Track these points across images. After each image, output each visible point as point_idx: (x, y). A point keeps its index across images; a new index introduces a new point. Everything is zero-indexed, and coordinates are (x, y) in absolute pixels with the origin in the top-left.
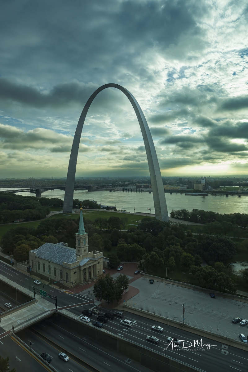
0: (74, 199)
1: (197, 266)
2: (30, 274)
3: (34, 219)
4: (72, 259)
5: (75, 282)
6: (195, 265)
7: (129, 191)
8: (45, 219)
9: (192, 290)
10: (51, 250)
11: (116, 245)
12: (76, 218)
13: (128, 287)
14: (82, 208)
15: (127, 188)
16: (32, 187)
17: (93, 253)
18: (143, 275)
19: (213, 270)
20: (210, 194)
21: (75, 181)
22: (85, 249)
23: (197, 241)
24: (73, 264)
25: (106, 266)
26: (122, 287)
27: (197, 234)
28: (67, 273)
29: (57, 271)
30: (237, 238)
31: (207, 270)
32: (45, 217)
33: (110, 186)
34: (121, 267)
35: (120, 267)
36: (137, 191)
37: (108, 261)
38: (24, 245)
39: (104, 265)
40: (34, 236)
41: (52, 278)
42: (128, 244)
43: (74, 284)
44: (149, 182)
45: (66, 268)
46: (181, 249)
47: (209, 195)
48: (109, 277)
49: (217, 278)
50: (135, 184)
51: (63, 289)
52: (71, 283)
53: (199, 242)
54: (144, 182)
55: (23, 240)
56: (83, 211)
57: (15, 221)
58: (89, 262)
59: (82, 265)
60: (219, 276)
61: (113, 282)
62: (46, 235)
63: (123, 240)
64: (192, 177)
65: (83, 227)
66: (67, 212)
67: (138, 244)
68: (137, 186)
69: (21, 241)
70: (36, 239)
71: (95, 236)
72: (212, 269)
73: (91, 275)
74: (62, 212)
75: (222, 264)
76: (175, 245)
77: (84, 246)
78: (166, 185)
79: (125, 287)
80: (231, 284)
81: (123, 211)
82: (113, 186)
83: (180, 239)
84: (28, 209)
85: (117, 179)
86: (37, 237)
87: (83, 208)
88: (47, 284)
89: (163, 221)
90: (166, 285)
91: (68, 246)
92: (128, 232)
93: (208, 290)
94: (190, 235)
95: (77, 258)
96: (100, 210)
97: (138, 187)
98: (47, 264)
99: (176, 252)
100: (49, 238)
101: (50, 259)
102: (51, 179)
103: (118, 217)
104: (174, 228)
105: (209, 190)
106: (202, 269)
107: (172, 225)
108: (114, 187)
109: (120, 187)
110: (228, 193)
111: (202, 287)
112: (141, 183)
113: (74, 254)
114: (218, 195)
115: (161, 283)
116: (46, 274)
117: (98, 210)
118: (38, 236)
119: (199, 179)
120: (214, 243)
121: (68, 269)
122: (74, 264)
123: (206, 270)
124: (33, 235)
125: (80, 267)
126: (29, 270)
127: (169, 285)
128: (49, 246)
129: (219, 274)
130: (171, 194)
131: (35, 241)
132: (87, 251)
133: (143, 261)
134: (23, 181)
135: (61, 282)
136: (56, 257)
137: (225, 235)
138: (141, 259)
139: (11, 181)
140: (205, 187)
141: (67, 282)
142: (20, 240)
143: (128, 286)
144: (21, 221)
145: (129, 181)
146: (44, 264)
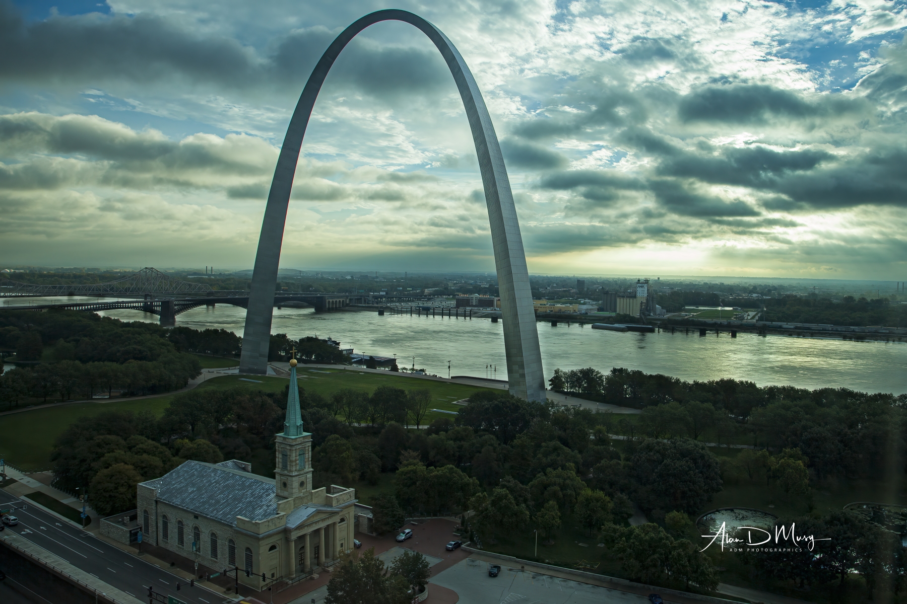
0: (271, 333)
1: (620, 525)
2: (137, 551)
3: (154, 390)
4: (265, 507)
5: (273, 575)
6: (615, 524)
7: (434, 314)
8: (185, 391)
9: (602, 590)
10: (202, 481)
11: (394, 469)
12: (278, 390)
13: (425, 586)
14: (295, 361)
15: (429, 304)
16: (151, 296)
17: (325, 491)
18: (470, 553)
19: (662, 535)
20: (659, 328)
21: (278, 281)
22: (303, 479)
23: (622, 456)
24: (267, 524)
25: (364, 528)
26: (408, 588)
27: (621, 437)
28: (248, 549)
29: (219, 542)
30: (725, 446)
31: (646, 534)
32: (186, 384)
33: (381, 297)
34: (407, 531)
35: (404, 533)
36: (457, 315)
37: (370, 516)
38: (121, 466)
39: (357, 525)
40: (153, 439)
41: (205, 563)
42: (428, 466)
43: (268, 581)
44: (493, 290)
45: (246, 535)
46: (579, 478)
47: (657, 329)
48: (372, 559)
49: (670, 553)
50: (454, 295)
51: (237, 593)
52: (261, 578)
53: (627, 459)
54: (479, 290)
55: (119, 453)
56: (299, 371)
57: (95, 395)
58: (313, 516)
59: (292, 525)
60: (674, 548)
61: (385, 575)
62: (188, 437)
63: (415, 454)
64: (613, 279)
65: (299, 416)
66: (251, 370)
67: (458, 466)
68: (458, 301)
69: (111, 454)
70: (157, 448)
71: (332, 442)
72: (660, 531)
73: (318, 553)
74: (236, 371)
75: (686, 516)
76: (562, 469)
77: (299, 470)
78: (540, 299)
79: (417, 588)
80: (706, 569)
81: (416, 370)
82: (390, 299)
83: (576, 451)
84: (135, 358)
85: (402, 279)
86: (162, 444)
87: (299, 361)
88: (189, 580)
89: (529, 400)
90: (533, 578)
91: (253, 472)
92: (429, 432)
93: (646, 586)
94: (602, 441)
95: (279, 505)
96: (348, 367)
97: (461, 303)
98: (189, 523)
99: (563, 487)
100: (195, 446)
101: (199, 507)
102: (207, 275)
103: (401, 388)
104: (561, 421)
105: (657, 317)
106: (631, 532)
107: (554, 413)
108: (393, 301)
109: (409, 301)
110: (705, 324)
111: (631, 580)
112: (471, 292)
113: (269, 495)
114: (681, 331)
115: (520, 574)
116: (187, 551)
117: (341, 367)
118: (163, 441)
119: (630, 286)
120: (665, 461)
121: (250, 536)
122: (270, 524)
123: (643, 535)
124: (148, 437)
125: (286, 531)
126: (136, 539)
127: (541, 578)
128: (196, 470)
129: (676, 543)
130: (554, 324)
131: (155, 455)
132: (309, 485)
133: (471, 513)
134: (123, 276)
135: (232, 574)
136: (218, 502)
137: (696, 439)
138: (466, 508)
139: (88, 275)
140: (647, 308)
141: (248, 576)
142: (109, 452)
143: (427, 583)
144: (112, 394)
145: (435, 285)
146: (180, 522)
